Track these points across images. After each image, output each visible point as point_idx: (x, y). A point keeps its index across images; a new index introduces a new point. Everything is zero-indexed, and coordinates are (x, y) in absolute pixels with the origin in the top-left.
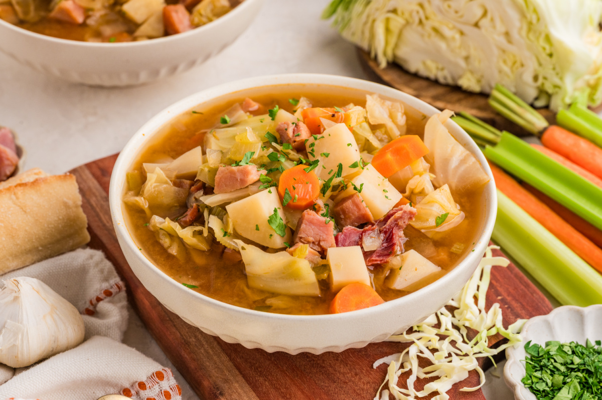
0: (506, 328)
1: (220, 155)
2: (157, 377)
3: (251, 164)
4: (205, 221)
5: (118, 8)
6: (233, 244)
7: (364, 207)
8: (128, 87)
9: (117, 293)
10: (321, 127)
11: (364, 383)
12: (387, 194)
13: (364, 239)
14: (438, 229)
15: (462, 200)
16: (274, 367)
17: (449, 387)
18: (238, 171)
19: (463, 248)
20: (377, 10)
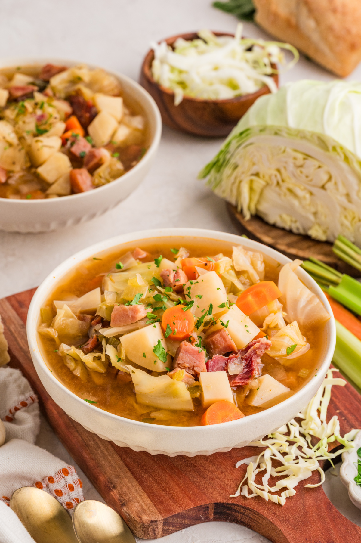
0: (343, 436)
1: (116, 296)
2: (63, 473)
3: (140, 303)
4: (103, 349)
5: (33, 170)
6: (125, 368)
7: (229, 340)
8: (41, 233)
9: (31, 404)
10: (196, 273)
11: (228, 480)
12: (248, 329)
13: (229, 365)
14: (289, 357)
15: (308, 334)
16: (156, 465)
17: (296, 484)
18: (130, 309)
19: (308, 373)
20: (243, 173)
